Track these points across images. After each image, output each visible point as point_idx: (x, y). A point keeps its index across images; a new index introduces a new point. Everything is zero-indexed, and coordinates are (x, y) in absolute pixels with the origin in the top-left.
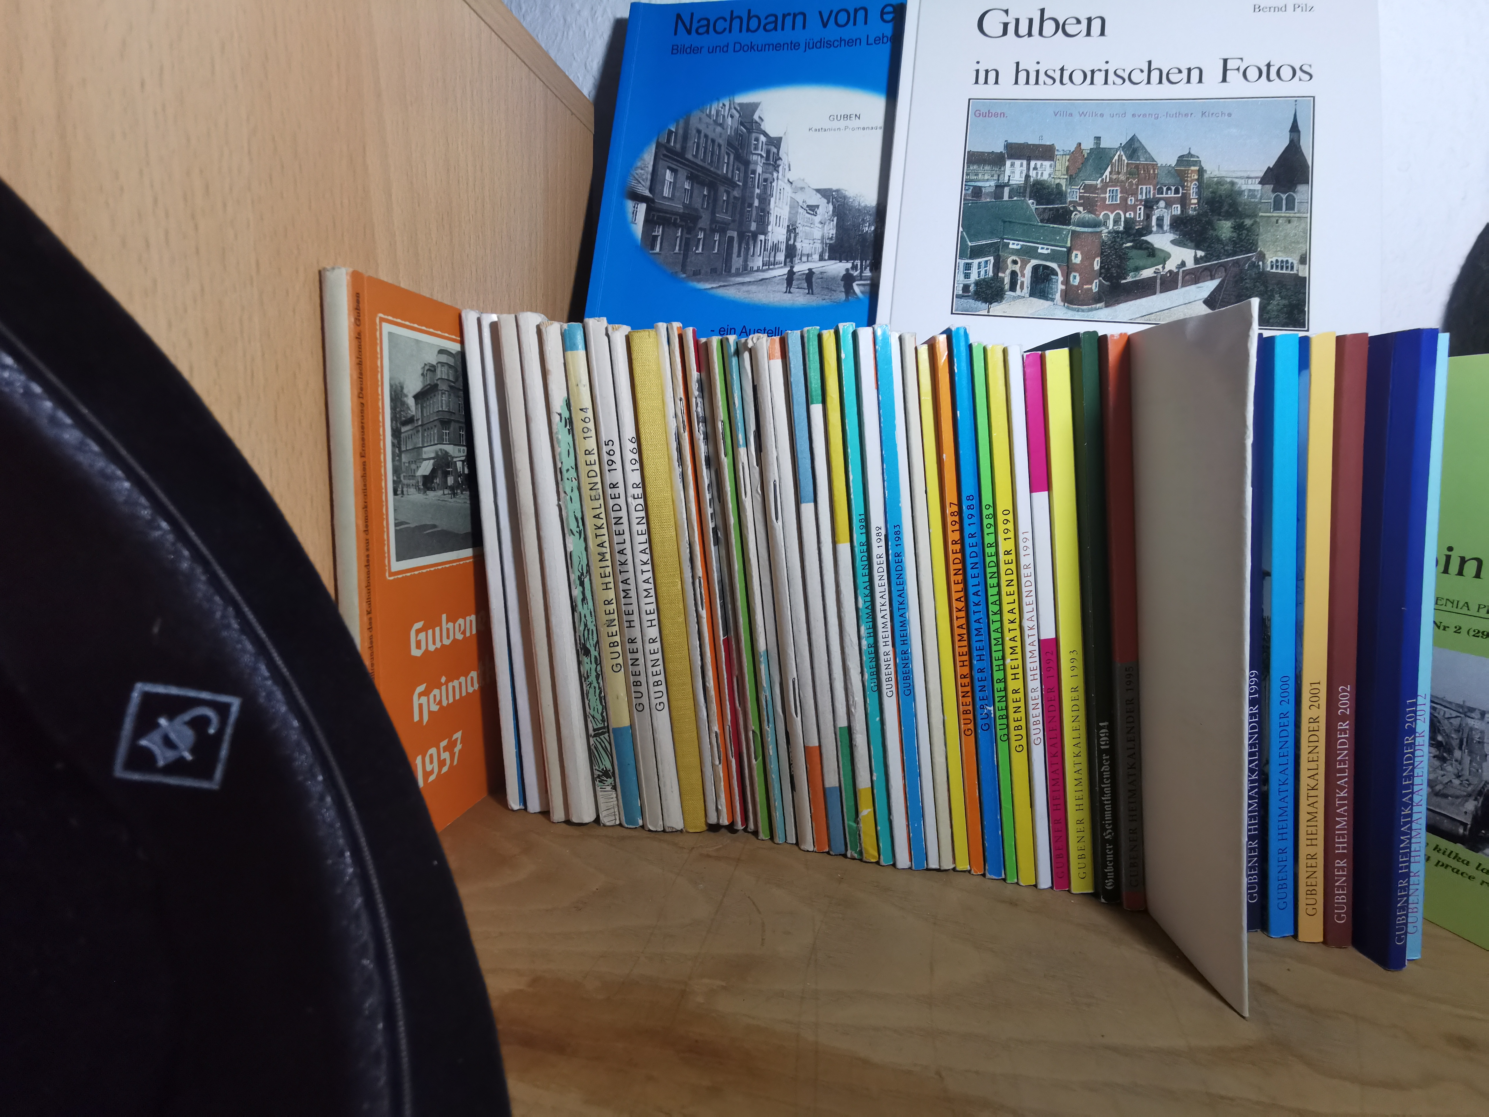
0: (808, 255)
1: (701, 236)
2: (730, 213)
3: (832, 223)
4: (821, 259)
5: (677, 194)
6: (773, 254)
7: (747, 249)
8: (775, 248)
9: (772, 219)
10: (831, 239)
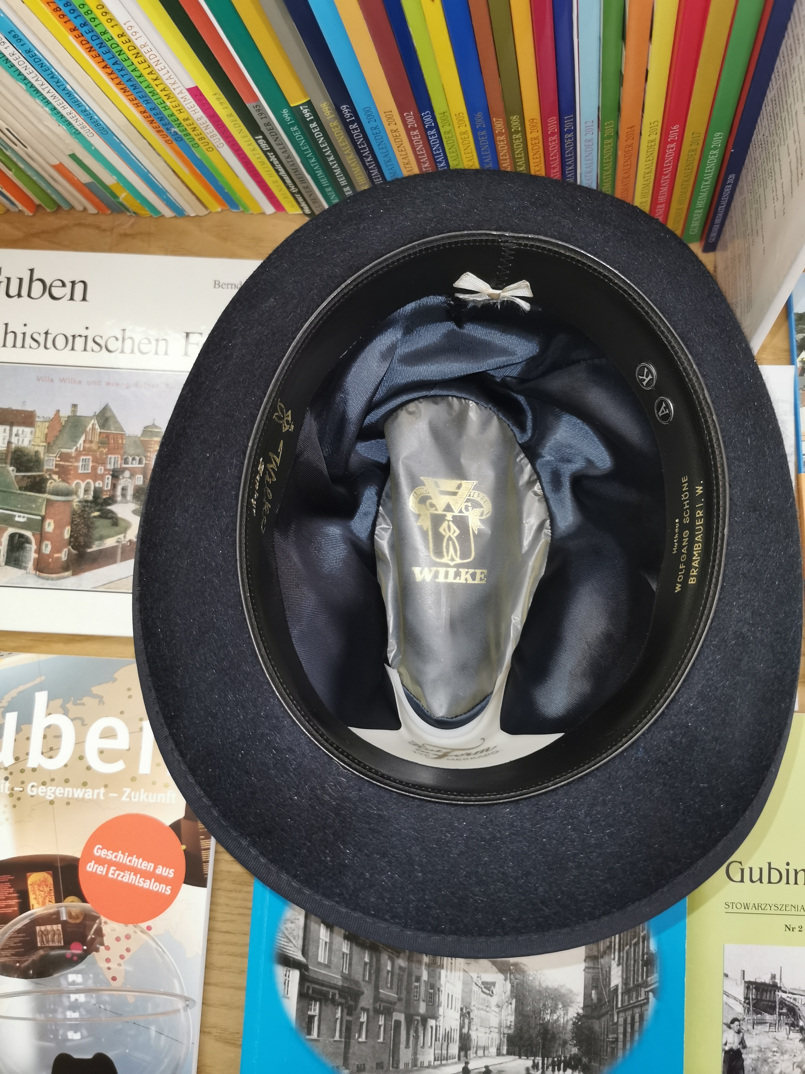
0: (485, 1048)
1: (364, 1018)
2: (395, 989)
3: (510, 1006)
4: (499, 1054)
5: (335, 960)
6: (445, 1044)
7: (417, 1038)
8: (448, 1037)
9: (443, 998)
10: (509, 1027)
